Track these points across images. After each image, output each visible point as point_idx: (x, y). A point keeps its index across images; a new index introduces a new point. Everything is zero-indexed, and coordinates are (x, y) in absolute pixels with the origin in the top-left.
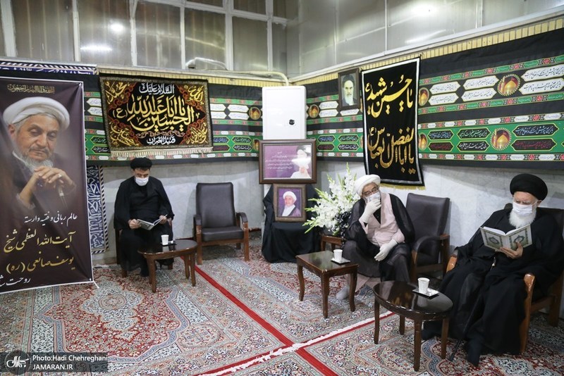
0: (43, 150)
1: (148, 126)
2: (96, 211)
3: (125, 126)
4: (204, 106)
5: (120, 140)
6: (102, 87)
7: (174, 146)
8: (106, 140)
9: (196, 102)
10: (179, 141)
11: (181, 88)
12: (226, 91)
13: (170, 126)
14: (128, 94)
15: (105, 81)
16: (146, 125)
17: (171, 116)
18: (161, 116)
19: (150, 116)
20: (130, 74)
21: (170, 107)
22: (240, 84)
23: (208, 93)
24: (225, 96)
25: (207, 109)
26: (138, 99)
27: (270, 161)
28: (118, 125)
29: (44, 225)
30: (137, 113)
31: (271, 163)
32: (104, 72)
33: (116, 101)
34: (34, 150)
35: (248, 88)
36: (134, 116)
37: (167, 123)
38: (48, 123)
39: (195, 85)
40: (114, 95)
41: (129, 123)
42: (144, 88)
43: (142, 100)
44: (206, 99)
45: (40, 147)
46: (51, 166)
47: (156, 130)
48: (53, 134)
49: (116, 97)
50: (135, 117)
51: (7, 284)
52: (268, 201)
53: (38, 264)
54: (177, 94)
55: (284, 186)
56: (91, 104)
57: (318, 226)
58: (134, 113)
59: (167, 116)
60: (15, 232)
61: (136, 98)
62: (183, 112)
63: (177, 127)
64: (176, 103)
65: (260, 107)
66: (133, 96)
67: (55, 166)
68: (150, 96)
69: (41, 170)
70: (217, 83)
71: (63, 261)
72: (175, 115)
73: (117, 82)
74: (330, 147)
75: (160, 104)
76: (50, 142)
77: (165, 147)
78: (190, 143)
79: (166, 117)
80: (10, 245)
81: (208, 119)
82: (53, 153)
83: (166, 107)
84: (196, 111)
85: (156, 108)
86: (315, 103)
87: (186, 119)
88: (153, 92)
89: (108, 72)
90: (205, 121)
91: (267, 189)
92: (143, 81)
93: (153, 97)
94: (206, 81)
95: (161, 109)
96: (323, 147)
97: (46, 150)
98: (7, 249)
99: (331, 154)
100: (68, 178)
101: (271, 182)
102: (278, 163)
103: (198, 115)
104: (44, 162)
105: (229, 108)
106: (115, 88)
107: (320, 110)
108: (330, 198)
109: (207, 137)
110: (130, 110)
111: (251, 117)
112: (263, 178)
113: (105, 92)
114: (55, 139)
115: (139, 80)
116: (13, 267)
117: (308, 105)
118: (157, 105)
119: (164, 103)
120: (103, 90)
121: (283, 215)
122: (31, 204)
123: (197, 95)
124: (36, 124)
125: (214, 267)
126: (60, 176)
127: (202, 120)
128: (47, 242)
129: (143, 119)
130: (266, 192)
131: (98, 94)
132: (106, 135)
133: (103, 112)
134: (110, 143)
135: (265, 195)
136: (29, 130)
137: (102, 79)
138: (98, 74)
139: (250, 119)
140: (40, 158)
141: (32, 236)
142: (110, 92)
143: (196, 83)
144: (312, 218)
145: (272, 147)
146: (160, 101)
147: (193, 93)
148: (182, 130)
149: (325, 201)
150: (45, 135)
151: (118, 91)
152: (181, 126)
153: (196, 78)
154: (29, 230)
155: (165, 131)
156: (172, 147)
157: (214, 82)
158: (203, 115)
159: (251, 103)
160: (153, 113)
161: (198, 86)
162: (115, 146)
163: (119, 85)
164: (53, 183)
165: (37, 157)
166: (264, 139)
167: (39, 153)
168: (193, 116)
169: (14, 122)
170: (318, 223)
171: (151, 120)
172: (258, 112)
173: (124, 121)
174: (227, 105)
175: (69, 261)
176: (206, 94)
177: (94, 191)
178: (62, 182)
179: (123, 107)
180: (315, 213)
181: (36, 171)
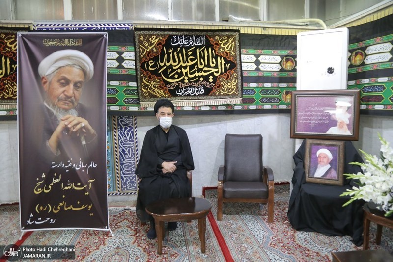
0: (69, 99)
1: (178, 78)
2: (130, 156)
3: (156, 77)
4: (235, 56)
5: (151, 92)
6: (136, 41)
7: (203, 97)
8: (138, 92)
9: (226, 53)
10: (208, 92)
11: (212, 39)
12: (258, 42)
13: (200, 77)
14: (160, 47)
15: (139, 35)
16: (176, 76)
17: (201, 67)
18: (192, 67)
19: (181, 68)
20: (162, 27)
21: (201, 58)
22: (274, 34)
23: (240, 43)
24: (257, 47)
25: (238, 60)
26: (170, 51)
27: (303, 114)
28: (150, 77)
29: (67, 171)
30: (168, 64)
31: (304, 116)
32: (138, 27)
33: (148, 53)
34: (62, 100)
35: (282, 37)
36: (165, 67)
37: (197, 74)
38: (75, 75)
39: (226, 36)
40: (147, 48)
41: (159, 75)
42: (175, 40)
43: (173, 52)
44: (238, 49)
45: (68, 97)
46: (75, 115)
47: (186, 81)
48: (78, 85)
49: (148, 50)
50: (166, 69)
51: (37, 223)
52: (299, 157)
53: (62, 207)
54: (208, 45)
55: (318, 142)
56: (125, 58)
57: (362, 199)
58: (165, 65)
59: (198, 67)
60: (44, 176)
61: (167, 51)
62: (213, 63)
63: (206, 78)
64: (206, 54)
65: (295, 57)
66: (164, 48)
67: (79, 116)
68: (181, 48)
69: (67, 119)
70: (249, 33)
71: (83, 207)
72: (205, 66)
73: (151, 36)
74: (378, 99)
75: (191, 55)
76: (75, 92)
77: (194, 97)
78: (220, 94)
79: (196, 68)
80: (39, 187)
81: (239, 70)
82: (78, 103)
83: (196, 58)
84: (227, 62)
85: (187, 60)
86: (359, 49)
87: (216, 70)
88: (184, 44)
89: (143, 27)
90: (236, 72)
91: (298, 143)
92: (175, 33)
93: (184, 49)
94: (238, 31)
95: (192, 60)
96: (368, 99)
97: (72, 100)
98: (37, 191)
99: (379, 107)
100: (90, 127)
101: (303, 137)
102: (312, 116)
103: (228, 66)
104: (70, 112)
105: (259, 59)
106: (148, 41)
107: (366, 55)
108: (380, 164)
109: (237, 88)
110: (162, 62)
111: (284, 67)
112: (294, 132)
113: (139, 46)
114: (80, 90)
115: (171, 33)
116: (41, 207)
117: (351, 51)
118: (187, 56)
119: (194, 54)
120: (137, 44)
121: (316, 175)
122: (57, 150)
123: (228, 46)
124: (64, 75)
125: (233, 226)
126: (83, 125)
127: (232, 71)
128: (69, 188)
129: (173, 70)
130: (298, 147)
131: (132, 48)
132: (137, 87)
133: (136, 66)
134: (140, 94)
135: (296, 152)
136: (59, 81)
137: (136, 33)
138: (133, 29)
139: (282, 70)
140: (66, 107)
141: (58, 180)
142: (144, 46)
143: (228, 33)
144: (354, 188)
145: (306, 98)
146: (190, 53)
147: (224, 44)
148: (211, 81)
149: (373, 168)
150: (71, 86)
151: (151, 45)
152: (211, 77)
153: (228, 28)
154: (55, 174)
155: (194, 82)
156: (200, 98)
157: (246, 33)
158: (233, 66)
159: (285, 52)
160: (184, 65)
161: (229, 37)
162: (145, 97)
163: (152, 39)
164: (77, 131)
165: (64, 107)
166: (297, 90)
167: (66, 103)
168: (223, 67)
169: (47, 74)
170: (362, 195)
171: (181, 72)
172: (292, 62)
173: (155, 73)
174: (257, 56)
175: (87, 208)
176: (238, 44)
177: (128, 138)
178: (84, 131)
179: (155, 59)
180: (358, 181)
181: (62, 120)
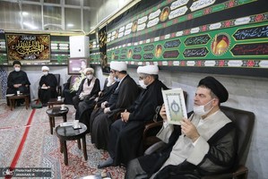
6: (6, 37)
7: (35, 60)
9: (45, 43)
10: (37, 58)
11: (39, 38)
13: (34, 52)
14: (16, 40)
16: (24, 52)
17: (34, 48)
18: (30, 48)
21: (34, 45)
23: (50, 39)
25: (50, 45)
26: (21, 42)
28: (12, 52)
33: (11, 43)
36: (19, 48)
39: (45, 36)
41: (17, 51)
47: (28, 54)
56: (1, 44)
62: (39, 47)
64: (36, 43)
68: (26, 41)
73: (12, 36)
77: (31, 60)
78: (42, 59)
81: (50, 49)
84: (45, 46)
86: (91, 42)
89: (9, 32)
94: (50, 34)
95: (30, 45)
107: (93, 45)
109: (49, 56)
110: (17, 46)
113: (7, 40)
115: (21, 35)
123: (45, 40)
127: (47, 50)
129: (22, 49)
131: (4, 40)
132: (7, 56)
133: (6, 47)
137: (6, 34)
148: (38, 53)
155: (31, 54)
157: (53, 35)
160: (27, 47)
162: (10, 60)
166: (70, 57)
168: (43, 48)
171: (26, 50)
174: (58, 44)
